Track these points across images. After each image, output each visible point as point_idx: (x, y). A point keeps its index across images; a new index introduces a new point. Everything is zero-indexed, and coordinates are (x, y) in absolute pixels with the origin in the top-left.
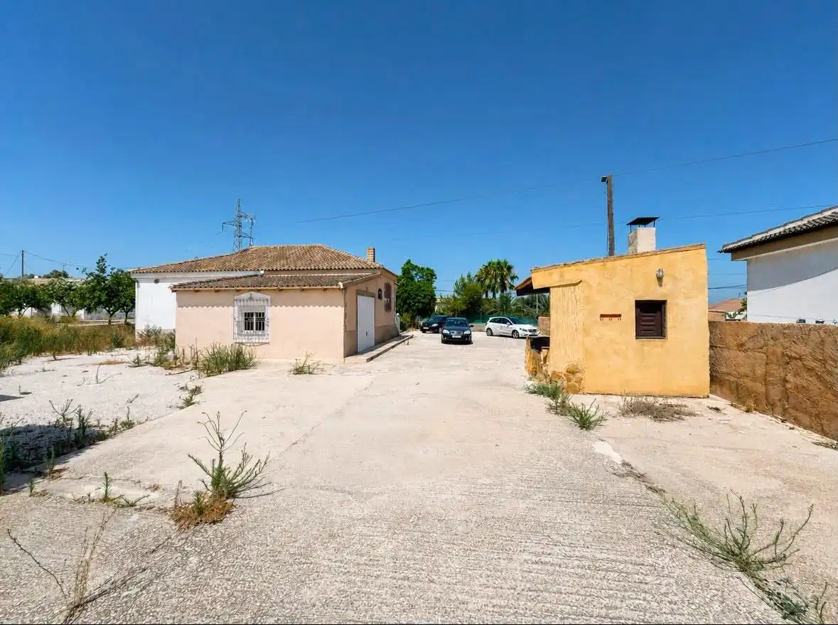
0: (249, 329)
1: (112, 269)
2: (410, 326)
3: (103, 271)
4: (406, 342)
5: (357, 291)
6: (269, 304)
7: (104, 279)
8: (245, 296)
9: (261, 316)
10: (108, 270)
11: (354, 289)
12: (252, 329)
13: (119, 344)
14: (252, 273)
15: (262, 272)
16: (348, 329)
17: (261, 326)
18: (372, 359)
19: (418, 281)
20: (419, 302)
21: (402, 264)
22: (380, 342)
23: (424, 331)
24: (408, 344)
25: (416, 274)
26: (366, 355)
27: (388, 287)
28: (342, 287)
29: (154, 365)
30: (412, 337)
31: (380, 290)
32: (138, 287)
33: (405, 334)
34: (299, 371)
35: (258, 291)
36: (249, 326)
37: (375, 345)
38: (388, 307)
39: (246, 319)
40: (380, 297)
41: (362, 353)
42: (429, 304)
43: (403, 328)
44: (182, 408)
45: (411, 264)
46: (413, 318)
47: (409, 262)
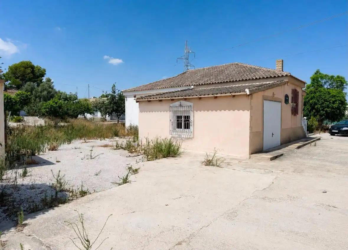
0: (179, 128)
1: (119, 91)
2: (317, 130)
3: (114, 92)
4: (313, 144)
5: (263, 96)
6: (192, 110)
7: (115, 97)
8: (177, 103)
9: (187, 118)
10: (117, 92)
11: (260, 94)
12: (181, 128)
13: (116, 135)
14: (186, 88)
15: (192, 87)
16: (254, 130)
17: (187, 126)
18: (276, 158)
19: (328, 89)
20: (328, 107)
21: (312, 74)
22: (286, 142)
23: (333, 134)
24: (315, 145)
25: (325, 83)
26: (271, 153)
27: (295, 93)
28: (248, 93)
29: (124, 149)
30: (319, 139)
31: (287, 96)
32: (127, 100)
33: (312, 136)
34: (209, 163)
35: (185, 99)
36: (179, 126)
37: (281, 144)
38: (295, 111)
39: (178, 121)
40: (286, 101)
41: (267, 152)
42: (338, 108)
43: (311, 129)
44: (120, 184)
45: (320, 74)
46: (321, 121)
47: (318, 72)
